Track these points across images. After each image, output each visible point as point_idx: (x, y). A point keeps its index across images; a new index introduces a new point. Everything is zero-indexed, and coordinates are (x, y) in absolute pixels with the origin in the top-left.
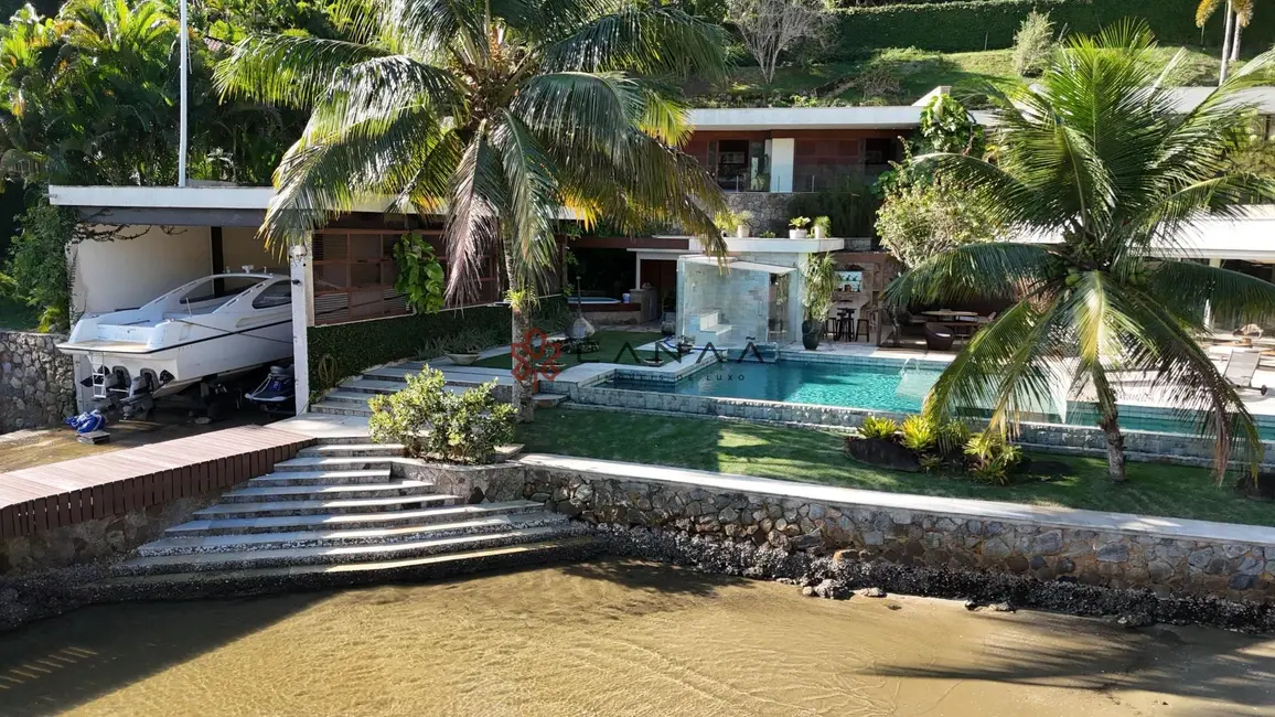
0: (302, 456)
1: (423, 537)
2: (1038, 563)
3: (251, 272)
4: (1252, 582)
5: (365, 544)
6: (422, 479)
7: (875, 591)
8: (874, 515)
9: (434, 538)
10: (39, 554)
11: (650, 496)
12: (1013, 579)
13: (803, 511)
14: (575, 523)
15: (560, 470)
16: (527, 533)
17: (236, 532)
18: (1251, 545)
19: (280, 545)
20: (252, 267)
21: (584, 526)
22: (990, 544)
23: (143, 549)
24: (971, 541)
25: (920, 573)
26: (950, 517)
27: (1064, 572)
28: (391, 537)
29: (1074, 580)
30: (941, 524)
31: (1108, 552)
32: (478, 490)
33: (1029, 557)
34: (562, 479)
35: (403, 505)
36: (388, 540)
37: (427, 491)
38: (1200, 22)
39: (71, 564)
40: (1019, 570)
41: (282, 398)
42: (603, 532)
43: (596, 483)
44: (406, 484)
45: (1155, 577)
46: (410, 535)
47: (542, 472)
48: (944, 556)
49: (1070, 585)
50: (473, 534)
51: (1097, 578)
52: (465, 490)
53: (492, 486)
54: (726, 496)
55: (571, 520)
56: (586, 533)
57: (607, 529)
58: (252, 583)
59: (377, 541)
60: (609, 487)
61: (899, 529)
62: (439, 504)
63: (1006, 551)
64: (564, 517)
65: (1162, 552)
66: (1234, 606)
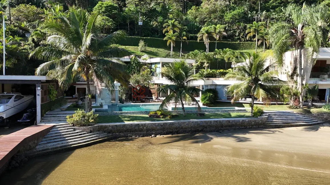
0: (53, 129)
1: (86, 139)
2: (179, 127)
3: (6, 93)
4: (202, 126)
5: (77, 141)
6: (79, 130)
7: (159, 135)
8: (158, 124)
9: (88, 139)
10: (24, 149)
11: (123, 127)
12: (176, 130)
13: (148, 125)
14: (109, 134)
15: (105, 126)
16: (102, 136)
17: (52, 142)
18: (201, 121)
19: (62, 143)
20: (6, 92)
21: (111, 134)
22: (173, 126)
23: (37, 147)
24: (171, 126)
25: (165, 132)
26: (168, 123)
27: (182, 128)
28: (81, 139)
29: (183, 129)
30: (167, 124)
31: (187, 125)
32: (91, 130)
33: (178, 127)
34: (106, 127)
35: (79, 134)
36: (81, 140)
37: (81, 132)
38: (168, 45)
39: (28, 150)
40: (177, 129)
41: (29, 120)
42: (114, 135)
43: (112, 126)
44: (76, 131)
45: (192, 127)
46: (84, 139)
47: (102, 126)
48: (167, 129)
49: (183, 130)
50: (94, 138)
51: (186, 128)
52: (89, 131)
53: (93, 129)
54: (136, 125)
55: (108, 134)
56: (111, 135)
57: (115, 134)
58: (62, 150)
59: (79, 140)
60: (115, 127)
61: (162, 126)
62: (85, 134)
63: (175, 127)
64: (107, 133)
65: (192, 123)
66: (200, 129)
